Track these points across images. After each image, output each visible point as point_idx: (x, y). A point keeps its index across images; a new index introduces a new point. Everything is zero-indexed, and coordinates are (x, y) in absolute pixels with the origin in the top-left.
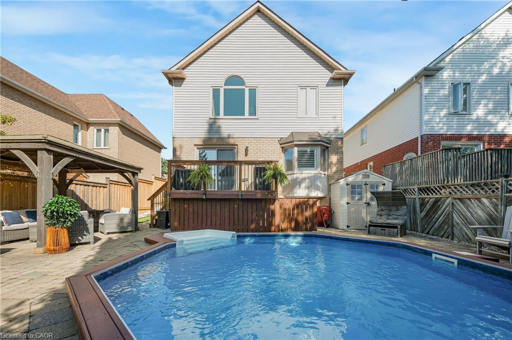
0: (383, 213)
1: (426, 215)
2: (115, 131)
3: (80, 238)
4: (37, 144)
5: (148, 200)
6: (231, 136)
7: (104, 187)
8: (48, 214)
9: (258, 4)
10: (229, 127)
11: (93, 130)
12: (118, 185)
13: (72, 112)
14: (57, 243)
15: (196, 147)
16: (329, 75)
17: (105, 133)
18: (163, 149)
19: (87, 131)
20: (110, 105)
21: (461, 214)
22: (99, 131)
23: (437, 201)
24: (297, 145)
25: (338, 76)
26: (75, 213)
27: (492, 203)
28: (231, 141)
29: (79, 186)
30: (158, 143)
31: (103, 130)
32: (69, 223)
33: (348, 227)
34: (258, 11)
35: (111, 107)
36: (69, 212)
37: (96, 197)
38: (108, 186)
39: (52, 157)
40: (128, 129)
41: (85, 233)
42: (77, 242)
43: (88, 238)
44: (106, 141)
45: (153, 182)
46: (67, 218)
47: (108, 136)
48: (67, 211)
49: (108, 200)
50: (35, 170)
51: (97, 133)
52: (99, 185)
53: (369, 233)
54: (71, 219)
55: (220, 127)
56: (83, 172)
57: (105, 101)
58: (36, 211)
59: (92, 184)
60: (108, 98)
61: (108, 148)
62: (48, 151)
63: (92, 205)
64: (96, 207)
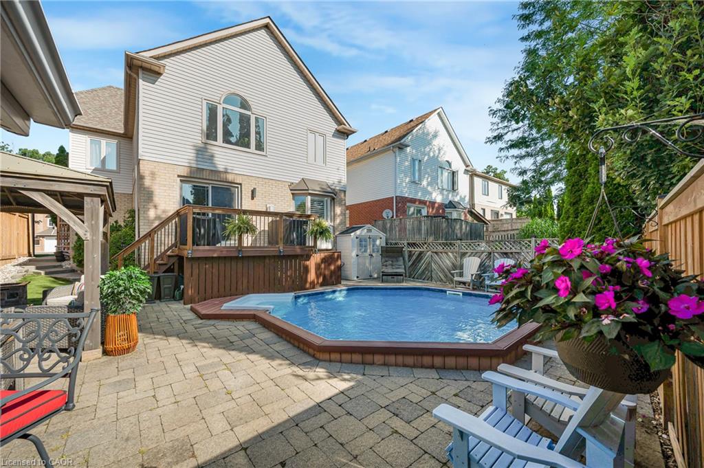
0: (388, 263)
1: (413, 264)
6: (229, 171)
9: (268, 20)
10: (227, 159)
15: (179, 179)
16: (334, 126)
21: (436, 263)
23: (421, 253)
24: (310, 194)
25: (343, 130)
27: (453, 256)
28: (230, 177)
33: (357, 277)
34: (266, 27)
53: (383, 282)
55: (213, 156)
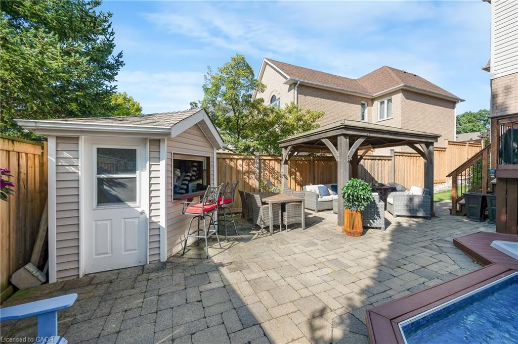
2: (398, 98)
3: (371, 221)
4: (337, 131)
5: (449, 176)
7: (389, 160)
8: (346, 196)
11: (377, 104)
12: (403, 156)
13: (360, 93)
14: (353, 226)
17: (388, 103)
18: (458, 102)
19: (372, 106)
20: (392, 73)
22: (382, 103)
26: (368, 198)
29: (367, 160)
30: (451, 98)
31: (386, 102)
32: (363, 207)
35: (393, 75)
36: (362, 197)
37: (382, 171)
38: (393, 158)
39: (348, 140)
40: (412, 92)
41: (376, 217)
42: (369, 225)
43: (379, 223)
44: (389, 111)
45: (445, 148)
46: (361, 202)
47: (391, 106)
48: (360, 195)
49: (393, 173)
50: (336, 154)
51: (380, 107)
52: (385, 158)
54: (364, 204)
56: (371, 148)
57: (387, 71)
58: (337, 186)
59: (378, 158)
60: (390, 68)
61: (391, 118)
62: (345, 135)
63: (378, 178)
64: (382, 180)
